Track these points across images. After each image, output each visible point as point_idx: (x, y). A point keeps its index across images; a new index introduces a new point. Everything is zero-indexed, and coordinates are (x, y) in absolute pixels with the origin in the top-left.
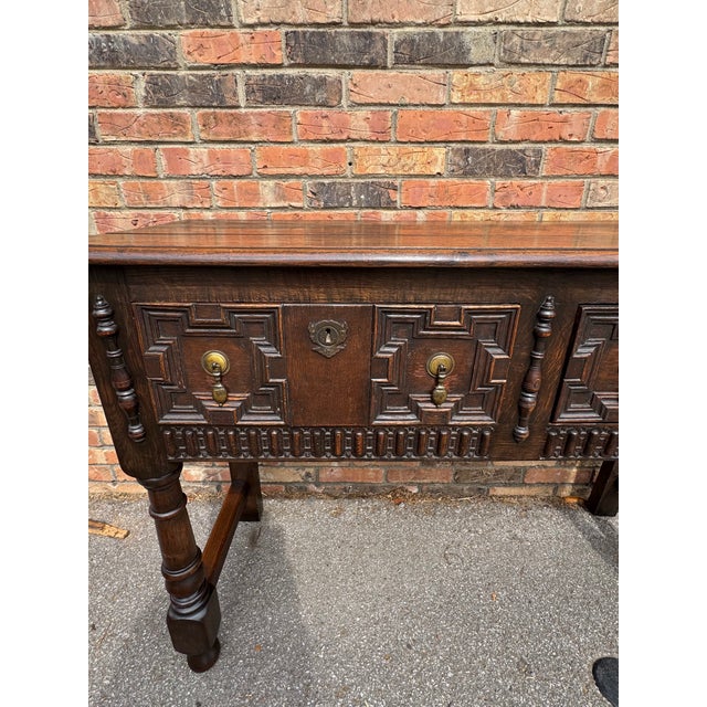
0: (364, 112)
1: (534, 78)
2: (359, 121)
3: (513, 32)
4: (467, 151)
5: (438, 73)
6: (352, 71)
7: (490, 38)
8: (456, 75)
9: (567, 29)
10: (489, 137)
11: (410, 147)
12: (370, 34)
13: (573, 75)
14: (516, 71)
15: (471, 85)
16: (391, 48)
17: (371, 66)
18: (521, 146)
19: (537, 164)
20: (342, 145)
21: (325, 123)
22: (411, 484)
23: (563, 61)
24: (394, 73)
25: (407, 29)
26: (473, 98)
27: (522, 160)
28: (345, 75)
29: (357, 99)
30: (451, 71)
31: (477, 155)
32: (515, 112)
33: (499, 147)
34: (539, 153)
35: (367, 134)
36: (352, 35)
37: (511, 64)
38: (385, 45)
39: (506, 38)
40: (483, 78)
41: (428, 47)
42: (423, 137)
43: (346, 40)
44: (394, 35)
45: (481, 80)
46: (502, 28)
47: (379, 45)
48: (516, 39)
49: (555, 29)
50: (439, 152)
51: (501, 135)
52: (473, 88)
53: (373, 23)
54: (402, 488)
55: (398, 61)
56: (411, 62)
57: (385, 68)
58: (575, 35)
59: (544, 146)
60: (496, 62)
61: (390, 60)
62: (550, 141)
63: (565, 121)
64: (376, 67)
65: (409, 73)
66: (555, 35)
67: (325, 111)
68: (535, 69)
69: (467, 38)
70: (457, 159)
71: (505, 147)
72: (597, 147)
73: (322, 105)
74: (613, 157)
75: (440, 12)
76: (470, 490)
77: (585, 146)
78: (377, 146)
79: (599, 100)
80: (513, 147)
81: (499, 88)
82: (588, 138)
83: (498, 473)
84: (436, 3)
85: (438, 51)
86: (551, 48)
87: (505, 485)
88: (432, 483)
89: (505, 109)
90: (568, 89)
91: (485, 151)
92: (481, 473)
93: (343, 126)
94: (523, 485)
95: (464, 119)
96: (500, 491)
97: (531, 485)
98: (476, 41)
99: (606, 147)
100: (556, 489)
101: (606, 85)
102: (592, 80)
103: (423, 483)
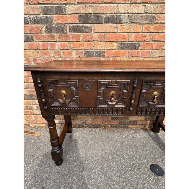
0: (97, 34)
1: (138, 26)
2: (96, 36)
3: (133, 15)
4: (122, 43)
5: (115, 25)
7: (127, 17)
8: (119, 25)
9: (146, 14)
10: (127, 40)
11: (108, 42)
12: (99, 16)
13: (147, 25)
16: (103, 19)
18: (135, 42)
19: (139, 47)
20: (92, 42)
21: (88, 37)
22: (109, 124)
23: (145, 22)
24: (104, 25)
25: (107, 15)
26: (123, 31)
27: (135, 46)
28: (93, 26)
29: (95, 31)
30: (118, 25)
31: (124, 44)
32: (133, 34)
33: (130, 42)
34: (139, 44)
35: (98, 39)
36: (94, 16)
37: (132, 23)
38: (102, 19)
39: (131, 17)
40: (126, 26)
41: (112, 19)
42: (111, 40)
43: (93, 17)
44: (104, 16)
46: (130, 14)
47: (101, 19)
48: (133, 17)
49: (143, 14)
50: (115, 44)
51: (130, 40)
52: (123, 28)
53: (99, 13)
54: (106, 126)
55: (105, 22)
56: (108, 22)
57: (102, 24)
58: (147, 16)
59: (140, 42)
60: (129, 22)
61: (103, 22)
62: (142, 41)
63: (145, 36)
64: (100, 24)
65: (108, 25)
66: (143, 16)
68: (138, 24)
69: (122, 17)
70: (119, 45)
71: (131, 42)
72: (153, 42)
73: (87, 33)
74: (157, 45)
75: (115, 11)
76: (123, 126)
77: (150, 42)
78: (100, 42)
79: (153, 31)
80: (133, 42)
81: (129, 28)
82: (151, 40)
83: (130, 122)
84: (114, 9)
85: (115, 20)
86: (142, 19)
87: (132, 125)
88: (114, 124)
89: (131, 33)
90: (146, 29)
91: (126, 43)
92: (126, 122)
93: (92, 38)
94: (137, 125)
95: (121, 36)
96: (131, 126)
97: (138, 125)
98: (124, 17)
99: (155, 42)
100: (144, 126)
101: (155, 28)
102: (152, 27)
103: (112, 124)
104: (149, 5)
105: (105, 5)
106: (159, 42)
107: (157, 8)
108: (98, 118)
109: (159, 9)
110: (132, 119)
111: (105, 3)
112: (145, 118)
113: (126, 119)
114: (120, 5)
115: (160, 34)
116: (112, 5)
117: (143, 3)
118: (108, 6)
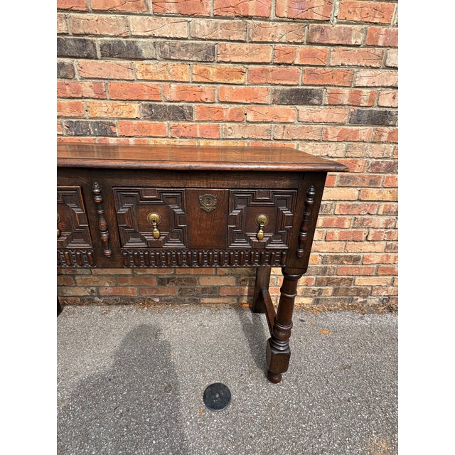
0: (88, 83)
1: (180, 67)
2: (87, 88)
3: (164, 42)
4: (150, 106)
5: (127, 62)
6: (79, 60)
7: (152, 46)
8: (137, 64)
9: (194, 42)
10: (162, 99)
11: (118, 103)
12: (85, 40)
13: (202, 67)
14: (170, 63)
15: (146, 70)
16: (98, 49)
17: (89, 57)
18: (181, 104)
19: (191, 114)
20: (80, 100)
21: (67, 87)
22: (154, 296)
23: (194, 59)
24: (102, 61)
25: (105, 38)
26: (148, 77)
27: (182, 112)
28: (76, 62)
29: (84, 75)
30: (134, 62)
31: (157, 108)
32: (173, 85)
33: (169, 104)
34: (190, 108)
35: (93, 95)
36: (75, 40)
37: (166, 59)
38: (94, 46)
39: (161, 45)
40: (153, 66)
41: (118, 49)
42: (125, 97)
43: (72, 43)
44: (98, 41)
45: (151, 68)
46: (158, 40)
47: (91, 46)
48: (166, 46)
49: (187, 42)
50: (135, 106)
51: (168, 98)
52: (147, 71)
53: (86, 35)
54: (150, 299)
55: (103, 56)
56: (111, 56)
57: (97, 59)
58: (198, 45)
59: (194, 104)
60: (158, 58)
61: (99, 55)
62: (196, 102)
63: (201, 91)
64: (92, 58)
65: (111, 62)
66: (187, 45)
67: (66, 81)
68: (180, 62)
69: (139, 45)
70: (146, 110)
71: (172, 104)
72: (223, 106)
73: (65, 78)
74: (232, 112)
75: (122, 30)
76: (189, 299)
77: (216, 105)
78: (99, 102)
79: (218, 81)
80: (176, 104)
81: (162, 72)
82: (216, 100)
83: (204, 289)
84: (118, 25)
85: (124, 51)
86: (187, 51)
87: (209, 297)
88: (167, 296)
89: (168, 83)
90: (199, 74)
91: (161, 106)
92: (193, 290)
93: (78, 90)
94: (219, 296)
95: (146, 88)
96: (207, 300)
97: (224, 297)
98: (145, 46)
99: (228, 106)
100: (238, 299)
101: (219, 73)
102: (212, 70)
103: (162, 296)
104: (198, 20)
105: (96, 16)
106: (236, 106)
107: (216, 28)
108: (127, 282)
109: (220, 31)
110: (207, 284)
111: (95, 11)
112: (237, 280)
113: (193, 282)
114: (130, 17)
115: (234, 87)
116: (112, 16)
117: (184, 16)
118: (103, 19)
